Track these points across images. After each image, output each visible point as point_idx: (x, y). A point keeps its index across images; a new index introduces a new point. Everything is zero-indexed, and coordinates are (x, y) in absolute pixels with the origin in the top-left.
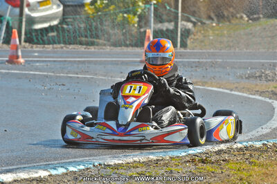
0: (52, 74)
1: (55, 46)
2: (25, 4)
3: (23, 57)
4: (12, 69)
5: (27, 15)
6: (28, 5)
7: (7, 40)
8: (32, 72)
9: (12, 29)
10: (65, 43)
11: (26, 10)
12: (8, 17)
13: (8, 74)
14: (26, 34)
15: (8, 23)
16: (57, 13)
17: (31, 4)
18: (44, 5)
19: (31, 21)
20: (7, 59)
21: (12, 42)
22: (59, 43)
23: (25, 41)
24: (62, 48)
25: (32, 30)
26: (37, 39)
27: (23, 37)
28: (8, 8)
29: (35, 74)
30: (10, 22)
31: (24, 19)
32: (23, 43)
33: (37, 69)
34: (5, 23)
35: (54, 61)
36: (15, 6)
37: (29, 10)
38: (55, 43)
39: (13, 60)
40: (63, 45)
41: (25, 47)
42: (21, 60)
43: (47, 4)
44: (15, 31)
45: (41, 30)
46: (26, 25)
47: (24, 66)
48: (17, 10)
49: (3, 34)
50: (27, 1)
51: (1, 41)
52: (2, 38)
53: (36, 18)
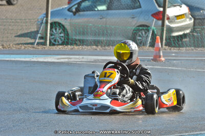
0: (185, 69)
1: (187, 48)
2: (166, 18)
3: (164, 57)
4: (155, 65)
5: (167, 26)
6: (168, 18)
7: (152, 45)
8: (170, 68)
9: (156, 35)
10: (195, 46)
11: (167, 22)
12: (153, 27)
14: (166, 40)
15: (153, 31)
16: (189, 24)
17: (170, 18)
18: (180, 19)
19: (170, 30)
20: (152, 58)
21: (156, 46)
22: (190, 46)
23: (166, 45)
24: (192, 50)
25: (170, 36)
26: (174, 43)
27: (164, 41)
28: (153, 20)
29: (172, 69)
30: (155, 31)
31: (165, 29)
32: (164, 46)
33: (173, 66)
34: (151, 32)
35: (187, 60)
36: (158, 19)
37: (169, 22)
38: (187, 46)
39: (156, 58)
40: (193, 48)
41: (165, 49)
42: (163, 59)
43: (182, 18)
44: (158, 37)
45: (178, 36)
46: (166, 33)
47: (164, 63)
48: (160, 22)
49: (149, 40)
50: (168, 15)
51: (148, 45)
52: (149, 42)
53: (174, 28)
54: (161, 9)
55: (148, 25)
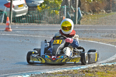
0: (24, 35)
1: (25, 24)
2: (12, 6)
3: (11, 28)
4: (7, 33)
5: (13, 11)
6: (14, 7)
7: (5, 22)
9: (7, 17)
11: (13, 9)
12: (5, 12)
13: (5, 35)
14: (13, 19)
15: (5, 14)
16: (26, 10)
18: (20, 7)
19: (15, 13)
20: (5, 29)
21: (7, 22)
22: (27, 22)
23: (12, 22)
24: (28, 24)
25: (15, 17)
26: (17, 21)
27: (11, 20)
28: (5, 8)
29: (16, 36)
30: (6, 14)
31: (12, 13)
32: (11, 23)
33: (17, 34)
34: (4, 14)
35: (25, 30)
36: (8, 7)
37: (14, 9)
38: (25, 22)
39: (7, 30)
40: (28, 23)
41: (12, 24)
42: (11, 30)
43: (22, 6)
44: (8, 17)
45: (19, 17)
46: (13, 15)
47: (12, 32)
48: (9, 9)
49: (3, 19)
50: (13, 5)
51: (2, 22)
52: (3, 20)
53: (17, 12)
54: (10, 2)
55: (2, 10)
